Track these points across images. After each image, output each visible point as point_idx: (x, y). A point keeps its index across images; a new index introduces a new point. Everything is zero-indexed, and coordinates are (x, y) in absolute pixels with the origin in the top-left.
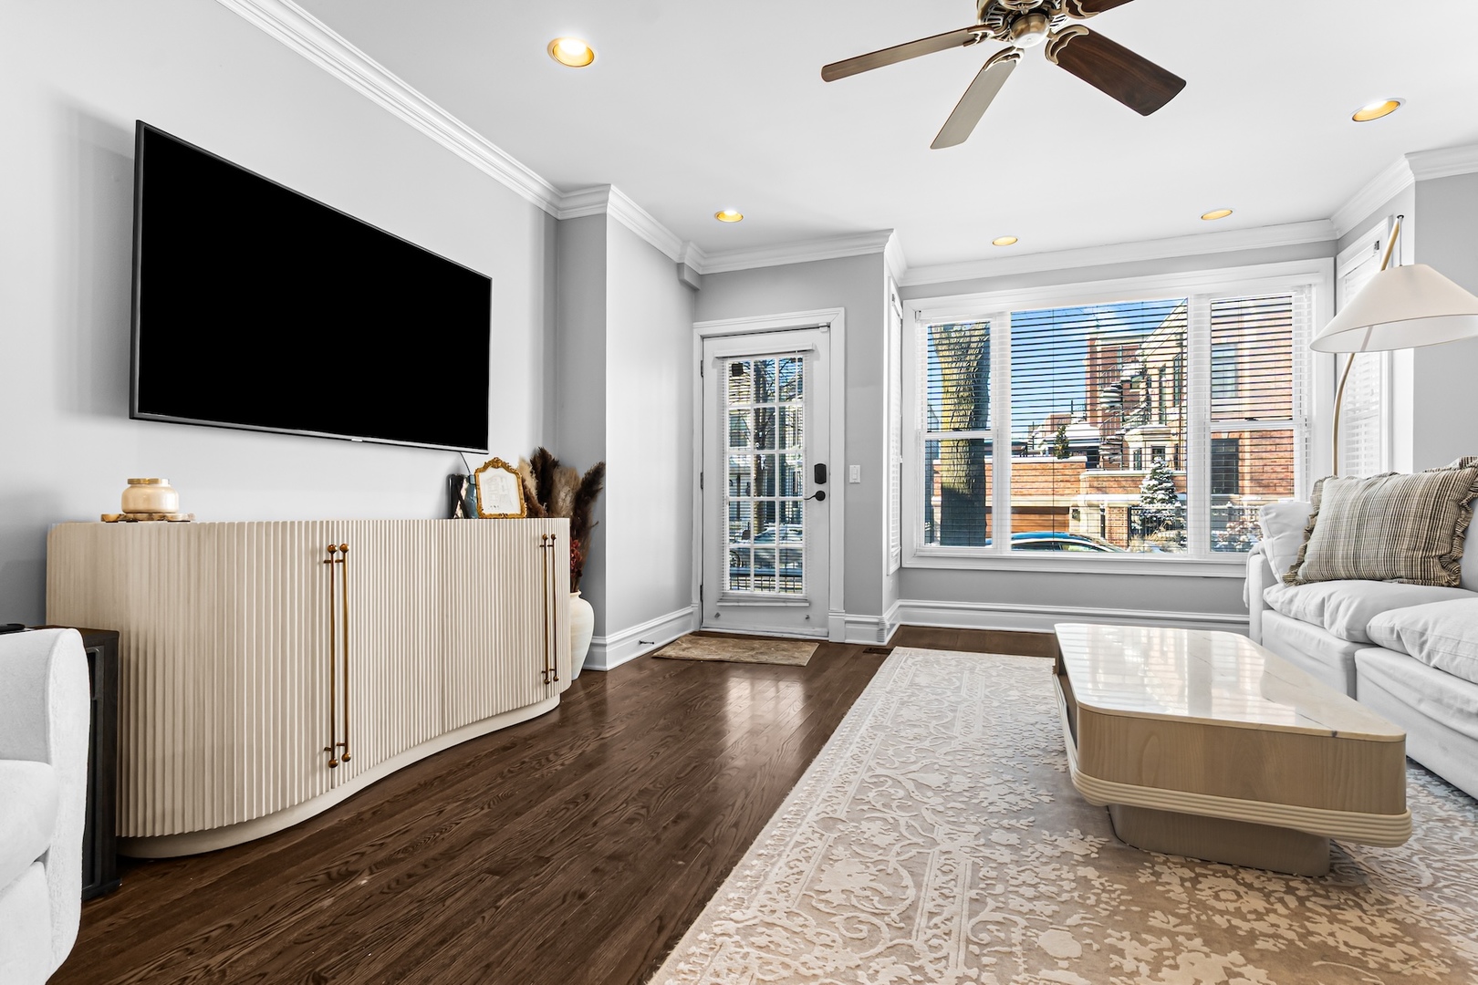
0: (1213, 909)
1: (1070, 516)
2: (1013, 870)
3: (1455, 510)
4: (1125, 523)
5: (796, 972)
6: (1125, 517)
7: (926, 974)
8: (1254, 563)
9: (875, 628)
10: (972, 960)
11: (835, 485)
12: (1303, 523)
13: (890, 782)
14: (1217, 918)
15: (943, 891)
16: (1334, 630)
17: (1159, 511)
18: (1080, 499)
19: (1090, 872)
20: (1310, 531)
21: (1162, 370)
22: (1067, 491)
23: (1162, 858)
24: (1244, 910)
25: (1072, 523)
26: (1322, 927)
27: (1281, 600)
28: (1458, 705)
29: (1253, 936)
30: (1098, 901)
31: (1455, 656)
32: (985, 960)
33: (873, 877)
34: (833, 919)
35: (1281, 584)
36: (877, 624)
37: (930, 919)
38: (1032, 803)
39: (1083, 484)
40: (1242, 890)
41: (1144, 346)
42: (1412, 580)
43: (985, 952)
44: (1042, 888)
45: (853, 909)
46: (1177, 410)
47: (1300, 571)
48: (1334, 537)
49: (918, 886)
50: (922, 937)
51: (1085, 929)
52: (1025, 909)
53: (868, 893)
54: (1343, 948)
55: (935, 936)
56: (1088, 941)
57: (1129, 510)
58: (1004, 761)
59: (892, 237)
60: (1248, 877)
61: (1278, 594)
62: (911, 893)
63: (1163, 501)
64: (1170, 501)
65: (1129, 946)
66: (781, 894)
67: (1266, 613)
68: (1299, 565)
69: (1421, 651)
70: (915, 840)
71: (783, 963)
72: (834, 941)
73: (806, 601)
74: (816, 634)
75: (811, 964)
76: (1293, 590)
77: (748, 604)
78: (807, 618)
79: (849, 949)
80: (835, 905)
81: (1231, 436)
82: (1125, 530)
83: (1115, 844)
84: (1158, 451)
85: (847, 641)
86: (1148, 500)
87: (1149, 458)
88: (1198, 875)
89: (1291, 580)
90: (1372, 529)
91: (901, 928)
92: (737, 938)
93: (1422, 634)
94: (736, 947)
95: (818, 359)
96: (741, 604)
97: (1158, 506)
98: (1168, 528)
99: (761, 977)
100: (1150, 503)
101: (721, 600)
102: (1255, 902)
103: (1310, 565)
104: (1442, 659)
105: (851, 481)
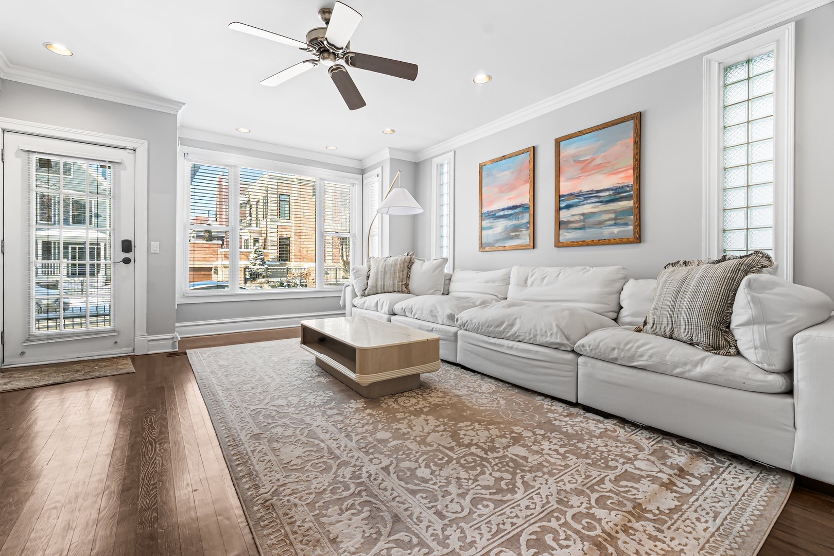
0: (407, 406)
1: (213, 272)
2: (347, 421)
3: (407, 269)
4: (243, 276)
5: (316, 493)
6: (243, 273)
7: (358, 466)
8: (349, 290)
9: (171, 342)
10: (367, 453)
11: (139, 252)
12: (365, 274)
13: (263, 410)
14: (410, 408)
15: (333, 438)
16: (383, 311)
17: (258, 269)
18: (219, 263)
19: (368, 411)
20: (368, 277)
21: (258, 201)
22: (211, 259)
23: (383, 399)
24: (414, 403)
25: (214, 276)
26: (431, 400)
27: (360, 303)
28: (426, 328)
29: (421, 409)
30: (381, 418)
31: (422, 314)
32: (371, 451)
33: (302, 447)
34: (306, 469)
35: (359, 297)
36: (172, 338)
37: (339, 449)
38: (328, 397)
39: (219, 256)
40: (408, 398)
41: (248, 190)
42: (399, 292)
43: (367, 449)
44: (362, 422)
45: (309, 461)
46: (265, 223)
47: (366, 291)
48: (377, 279)
49: (323, 441)
50: (345, 456)
51: (385, 427)
52: (364, 431)
53: (308, 453)
54: (439, 403)
55: (348, 453)
56: (390, 430)
57: (245, 269)
58: (301, 386)
59: (183, 107)
60: (406, 394)
61: (358, 301)
62: (322, 445)
63: (260, 264)
64: (262, 265)
65: (399, 426)
66: (272, 473)
67: (354, 309)
68: (366, 289)
69: (411, 314)
70: (302, 427)
71: (307, 494)
72: (316, 475)
73: (114, 331)
74: (123, 352)
75: (318, 487)
76: (364, 299)
77: (58, 340)
78: (116, 343)
79: (325, 474)
80: (300, 464)
81: (287, 236)
82: (243, 279)
83: (368, 400)
84: (256, 241)
85: (149, 353)
86: (253, 264)
87: (252, 244)
88: (396, 399)
89: (363, 295)
90: (387, 276)
91: (334, 457)
92: (276, 498)
93: (412, 309)
94: (279, 501)
95: (125, 169)
96: (50, 341)
97: (257, 267)
98: (264, 277)
99: (305, 503)
100: (254, 265)
101: (26, 341)
102: (414, 401)
103: (370, 289)
104: (418, 316)
105: (152, 251)
